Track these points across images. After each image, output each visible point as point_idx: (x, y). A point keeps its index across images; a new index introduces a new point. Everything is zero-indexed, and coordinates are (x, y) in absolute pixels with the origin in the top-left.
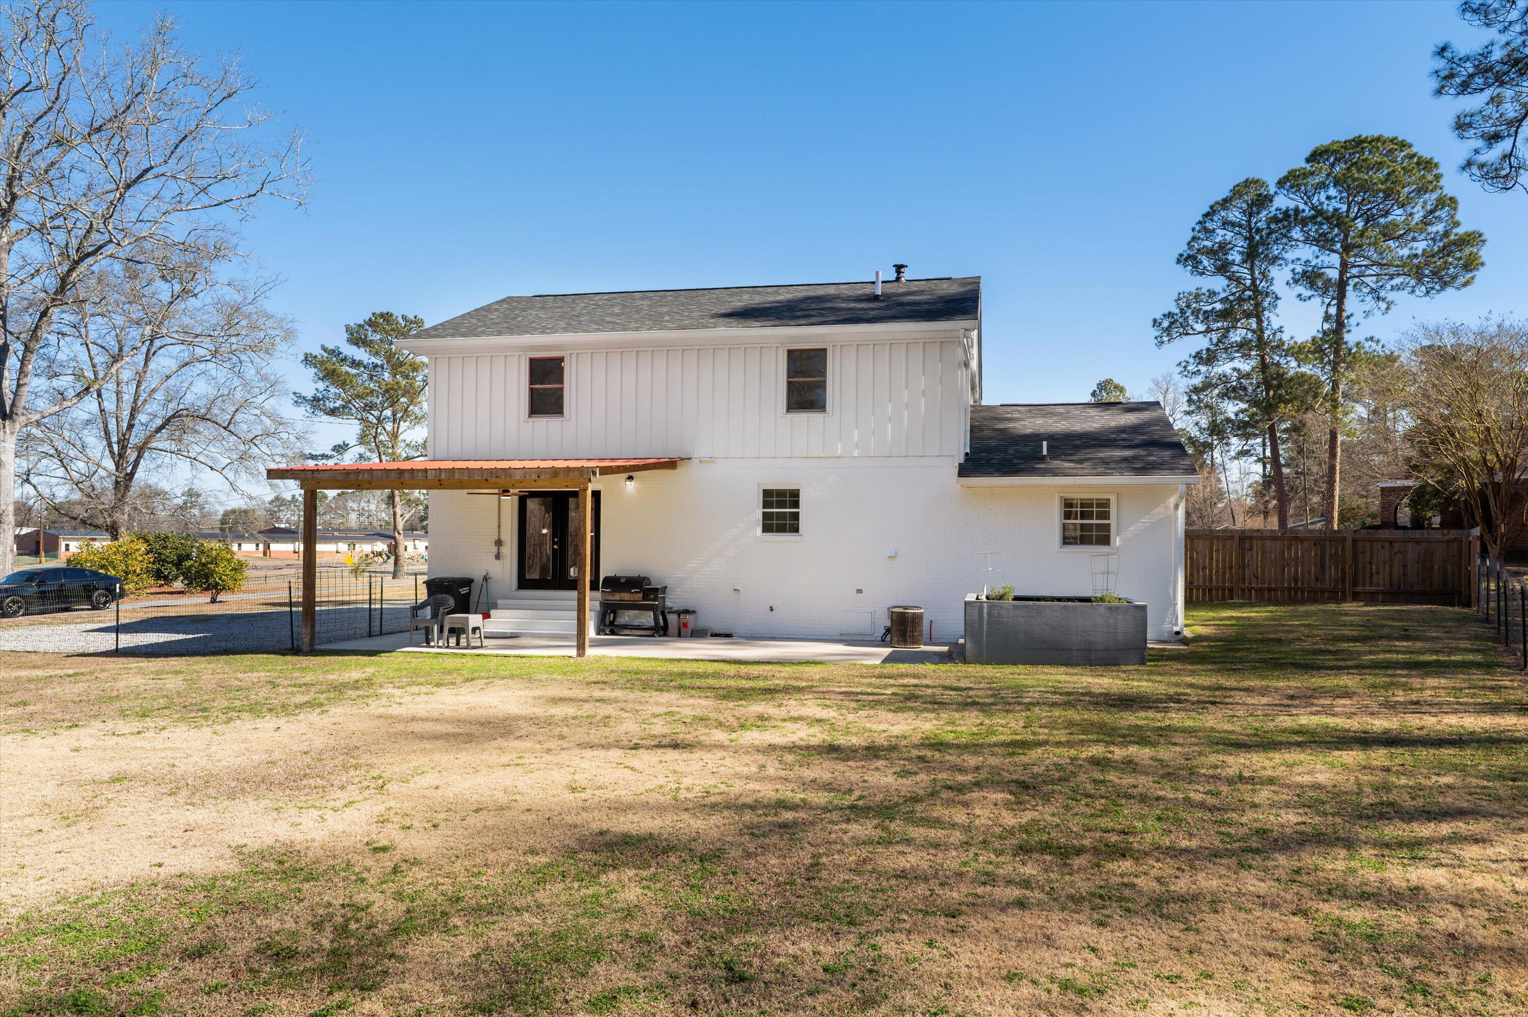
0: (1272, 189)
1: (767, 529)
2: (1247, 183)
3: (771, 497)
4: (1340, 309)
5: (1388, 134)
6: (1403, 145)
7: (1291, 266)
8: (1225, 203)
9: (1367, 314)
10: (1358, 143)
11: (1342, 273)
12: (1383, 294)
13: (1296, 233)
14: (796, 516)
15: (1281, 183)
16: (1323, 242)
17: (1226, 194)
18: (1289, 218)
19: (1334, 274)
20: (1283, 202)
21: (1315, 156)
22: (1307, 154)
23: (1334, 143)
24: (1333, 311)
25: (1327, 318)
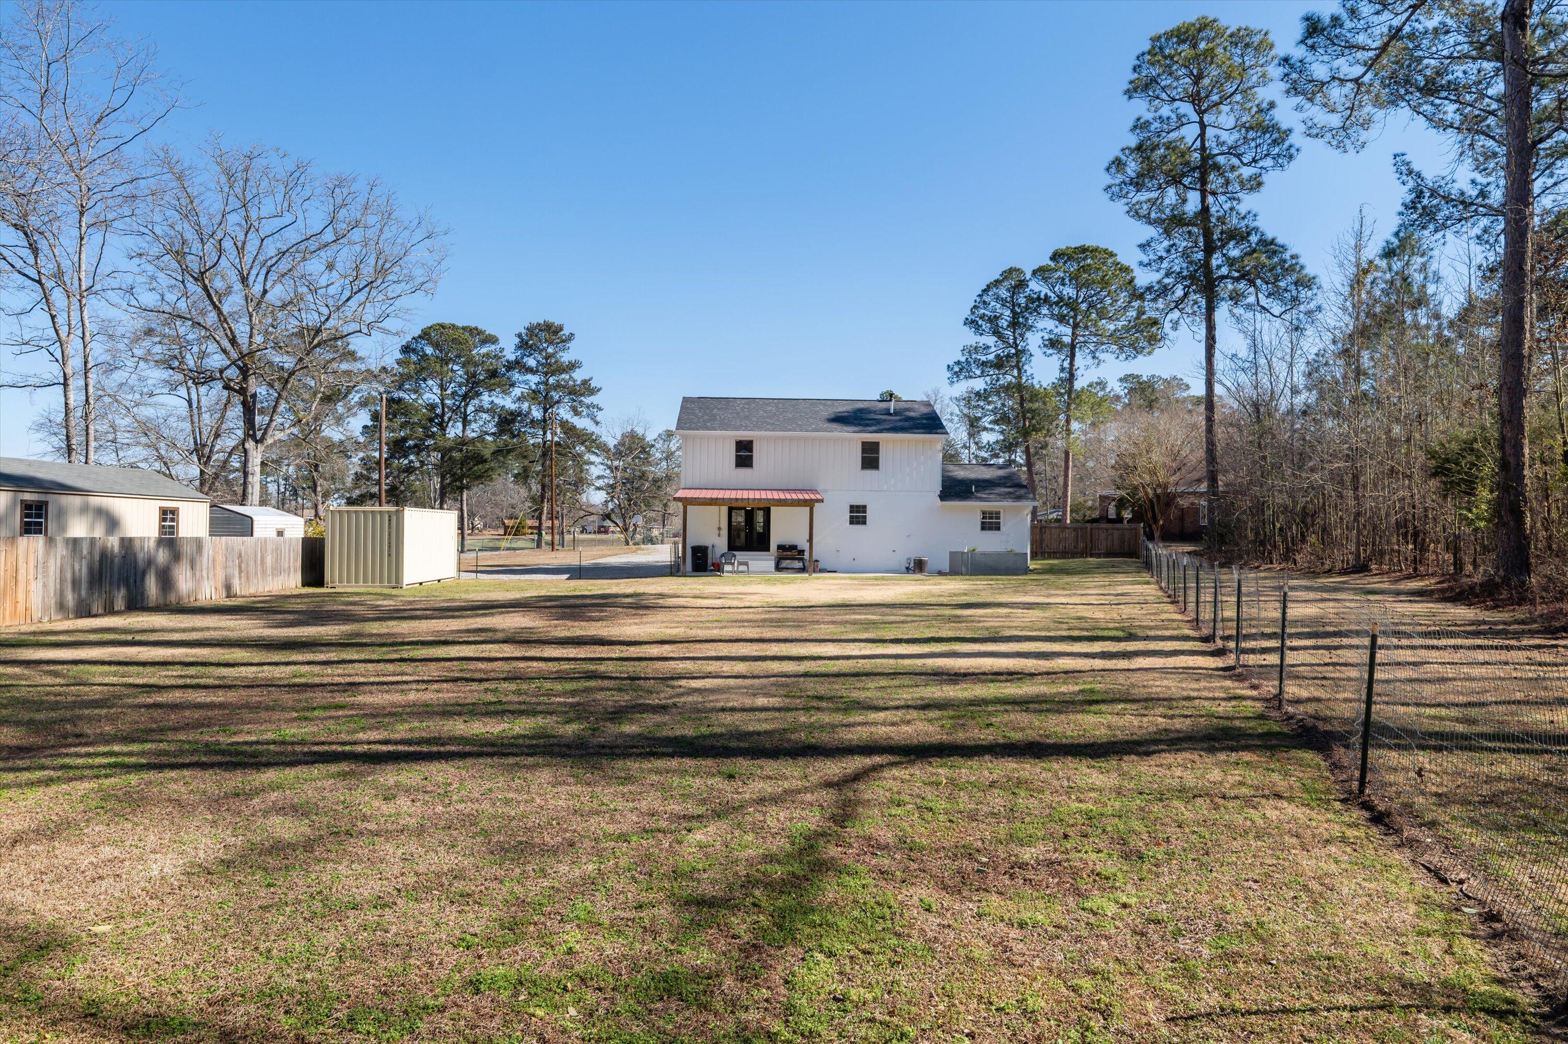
0: (1028, 276)
1: (851, 523)
2: (1011, 271)
3: (854, 509)
4: (1072, 364)
5: (1103, 246)
6: (1112, 255)
7: (1041, 334)
8: (997, 283)
9: (1087, 367)
10: (1084, 250)
11: (1073, 341)
12: (1097, 354)
13: (1045, 311)
14: (865, 517)
15: (1034, 273)
16: (1061, 319)
17: (997, 276)
18: (1038, 301)
19: (1067, 340)
20: (1036, 287)
21: (1055, 256)
22: (1050, 254)
23: (1068, 248)
24: (1066, 364)
25: (1062, 369)
